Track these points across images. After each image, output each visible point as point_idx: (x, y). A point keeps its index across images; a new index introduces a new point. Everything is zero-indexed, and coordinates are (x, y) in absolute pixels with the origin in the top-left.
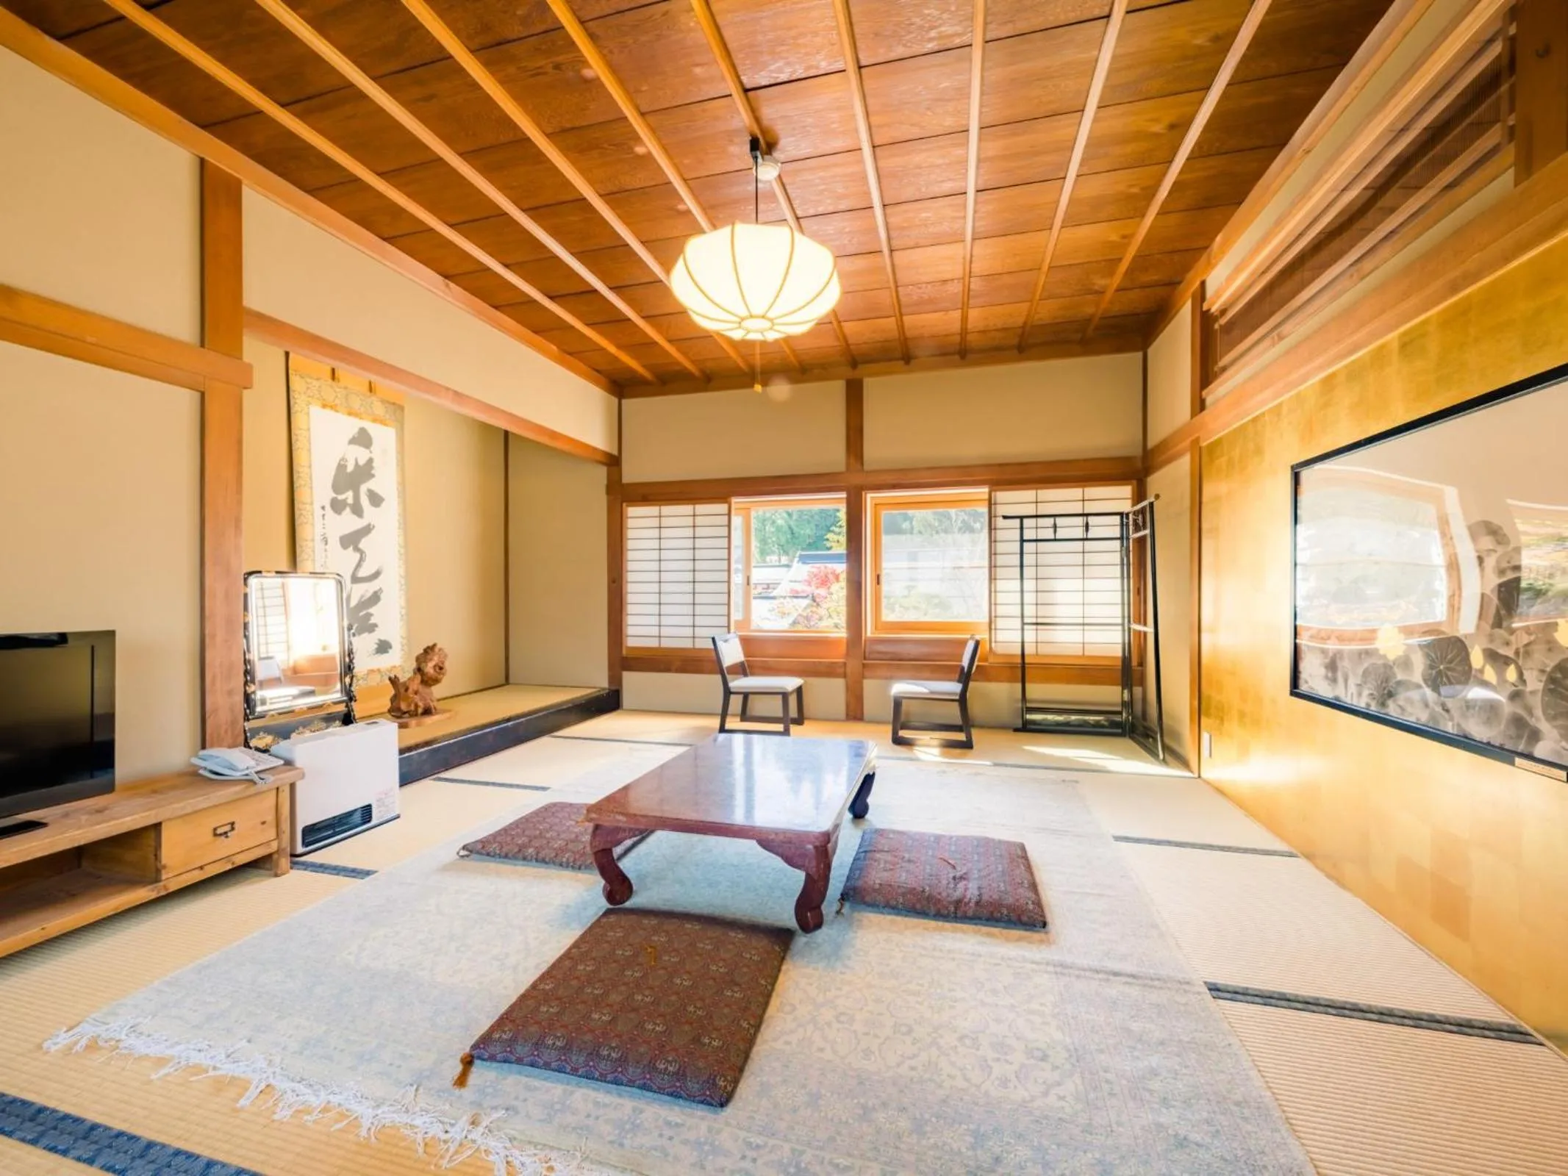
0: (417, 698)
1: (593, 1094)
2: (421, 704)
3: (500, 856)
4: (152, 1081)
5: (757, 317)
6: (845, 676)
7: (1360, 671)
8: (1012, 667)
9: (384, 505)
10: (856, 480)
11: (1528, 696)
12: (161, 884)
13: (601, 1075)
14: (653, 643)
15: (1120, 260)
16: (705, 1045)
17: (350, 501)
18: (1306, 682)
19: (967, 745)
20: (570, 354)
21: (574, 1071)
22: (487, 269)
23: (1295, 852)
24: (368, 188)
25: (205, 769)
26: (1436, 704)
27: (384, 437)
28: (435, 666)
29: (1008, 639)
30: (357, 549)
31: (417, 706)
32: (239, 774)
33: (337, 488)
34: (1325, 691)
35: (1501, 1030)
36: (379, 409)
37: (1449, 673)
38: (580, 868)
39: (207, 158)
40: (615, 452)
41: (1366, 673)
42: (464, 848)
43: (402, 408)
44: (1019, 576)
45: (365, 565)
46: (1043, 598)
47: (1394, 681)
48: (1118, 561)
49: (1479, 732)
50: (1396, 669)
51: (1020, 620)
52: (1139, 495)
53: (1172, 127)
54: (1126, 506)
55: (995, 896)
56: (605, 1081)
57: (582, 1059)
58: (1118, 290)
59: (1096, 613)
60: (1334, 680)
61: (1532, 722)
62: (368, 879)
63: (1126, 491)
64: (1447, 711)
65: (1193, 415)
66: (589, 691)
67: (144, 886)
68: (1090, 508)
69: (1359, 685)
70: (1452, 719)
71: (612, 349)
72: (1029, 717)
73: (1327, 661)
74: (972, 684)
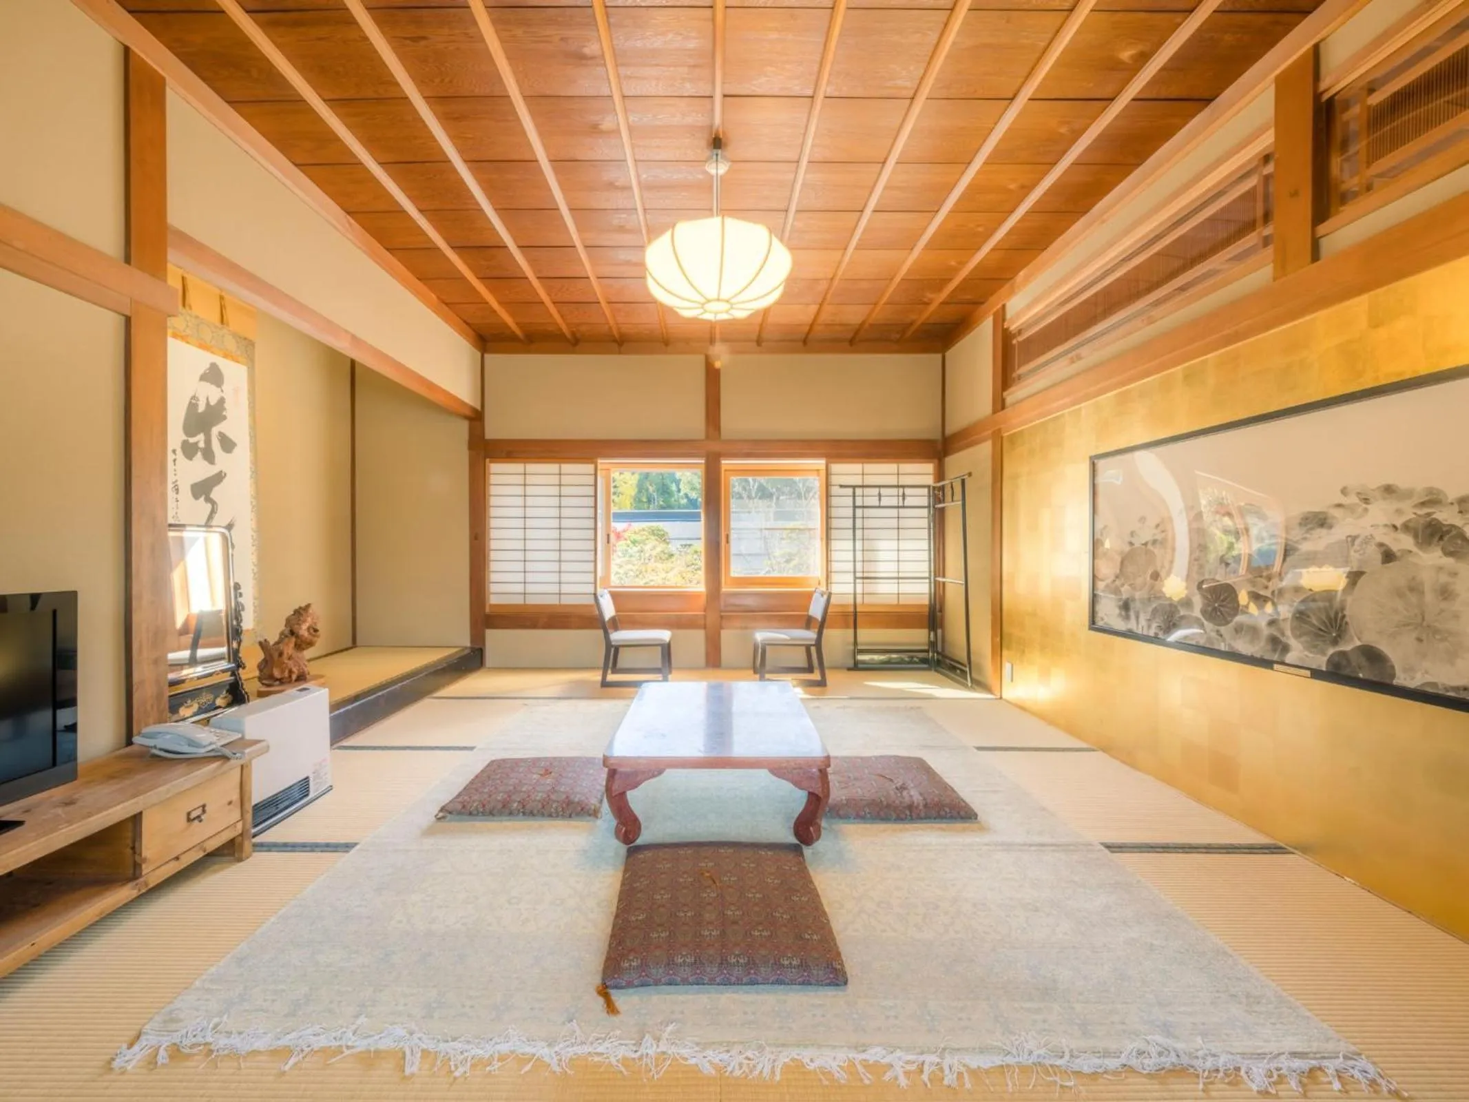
0: (290, 663)
1: (735, 996)
2: (295, 670)
3: (483, 814)
4: (285, 1072)
5: (722, 300)
6: (705, 628)
7: (1150, 609)
8: (844, 615)
9: (236, 450)
10: (715, 447)
11: (1281, 623)
12: (141, 880)
13: (738, 979)
14: (519, 600)
15: (950, 280)
16: (808, 940)
17: (202, 445)
18: (1102, 619)
19: (822, 683)
20: (446, 304)
21: (712, 982)
22: (403, 212)
23: (1095, 748)
24: (310, 111)
25: (155, 747)
26: (1212, 630)
27: (236, 374)
28: (308, 629)
29: (844, 589)
30: (209, 500)
31: (291, 672)
32: (203, 750)
33: (190, 429)
34: (1120, 625)
35: (1270, 848)
36: (231, 344)
37: (1222, 609)
38: (570, 816)
39: (133, 48)
40: (479, 408)
41: (1155, 611)
42: (442, 810)
43: (251, 344)
44: (852, 537)
45: (216, 517)
46: (868, 556)
47: (1178, 616)
48: (926, 526)
49: (1243, 647)
50: (1179, 608)
51: (852, 574)
52: (940, 474)
53: (1023, 187)
54: (929, 480)
55: (936, 799)
56: (742, 984)
57: (715, 970)
58: (942, 303)
59: (908, 568)
60: (1127, 618)
61: (1284, 639)
62: (353, 851)
63: (929, 468)
64: (1221, 636)
65: (995, 412)
66: (453, 650)
67: (124, 885)
68: (905, 480)
69: (1149, 620)
70: (1224, 641)
71: (495, 304)
72: (860, 657)
73: (1121, 603)
74: (825, 631)
